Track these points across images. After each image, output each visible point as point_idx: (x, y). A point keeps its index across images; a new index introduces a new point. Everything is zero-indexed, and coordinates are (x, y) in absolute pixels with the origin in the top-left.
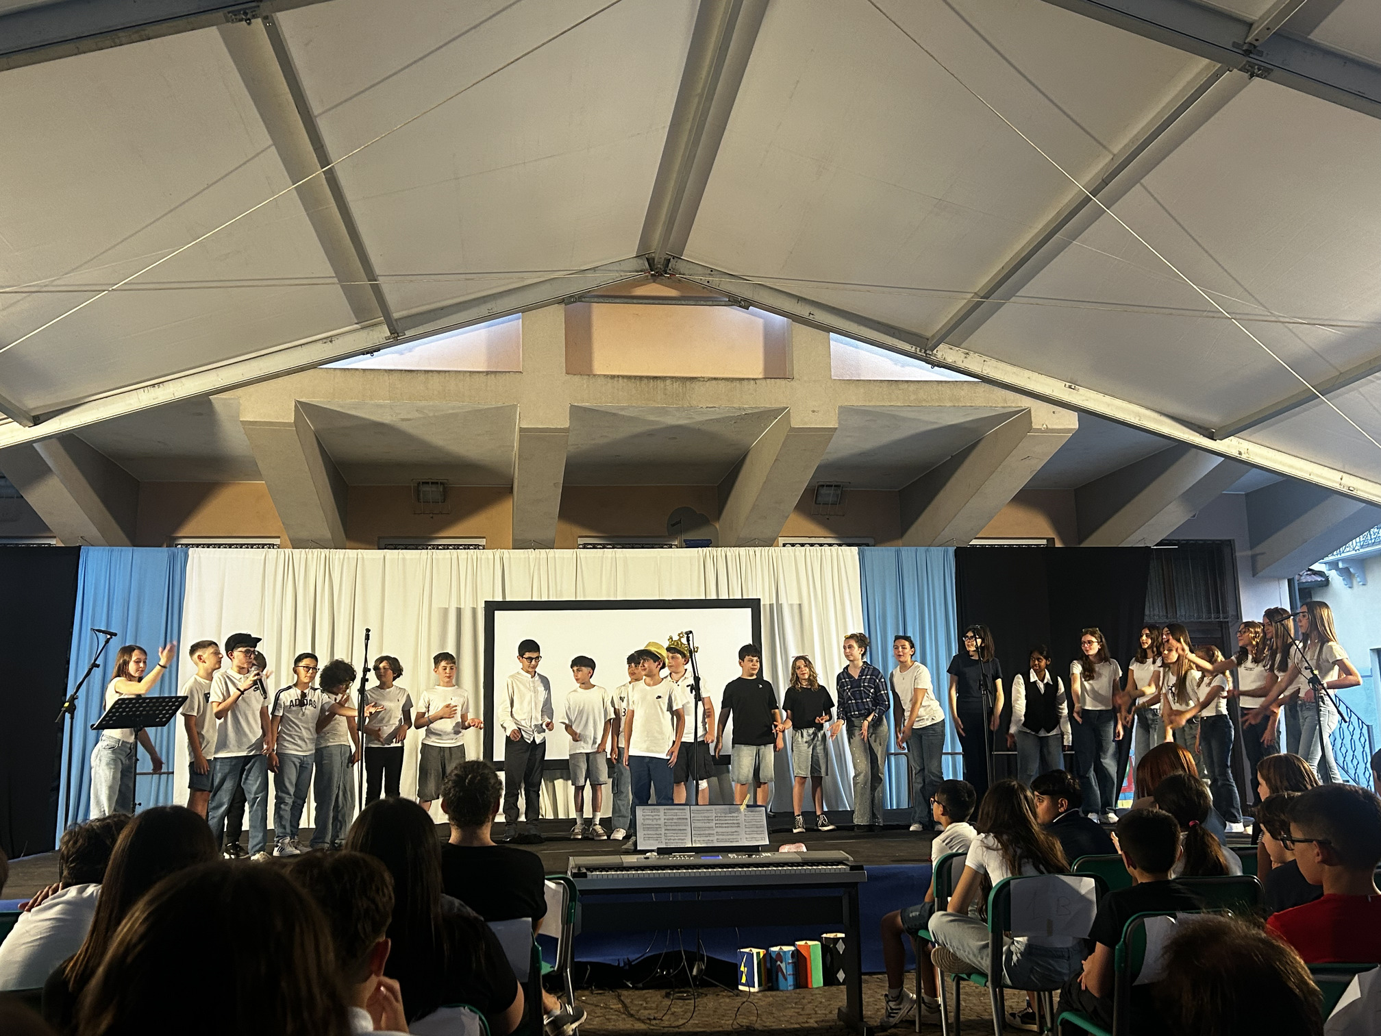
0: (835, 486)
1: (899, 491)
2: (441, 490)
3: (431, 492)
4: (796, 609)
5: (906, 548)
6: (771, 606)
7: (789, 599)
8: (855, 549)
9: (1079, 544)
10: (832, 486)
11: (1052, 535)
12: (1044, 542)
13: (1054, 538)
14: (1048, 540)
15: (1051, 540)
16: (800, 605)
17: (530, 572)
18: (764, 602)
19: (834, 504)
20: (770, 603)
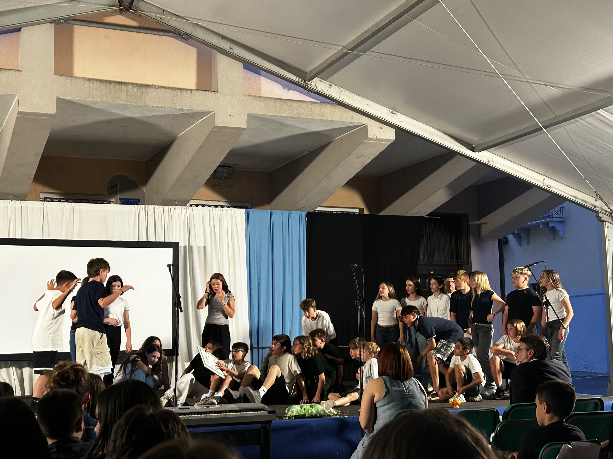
0: (228, 166)
1: (269, 172)
4: (202, 250)
5: (276, 211)
6: (185, 247)
7: (197, 243)
8: (243, 211)
9: (379, 212)
10: (225, 166)
11: (362, 205)
12: (357, 210)
13: (363, 209)
14: (360, 209)
15: (361, 210)
16: (205, 247)
17: (8, 217)
18: (181, 245)
19: (226, 179)
20: (185, 245)
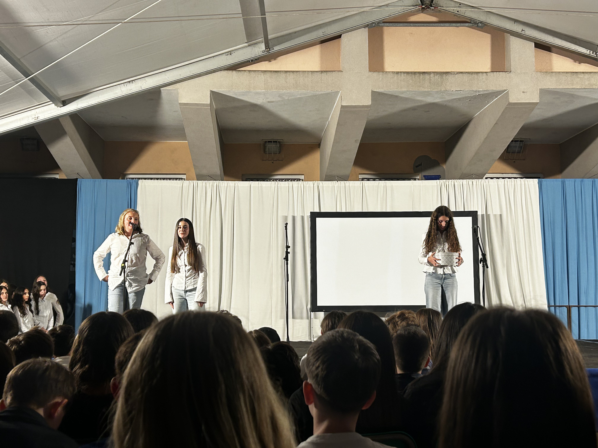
0: (520, 141)
1: (560, 144)
2: (278, 146)
3: (272, 147)
4: (498, 218)
5: (568, 179)
6: (483, 215)
7: (494, 211)
8: (536, 180)
10: (518, 141)
16: (501, 215)
17: (335, 195)
18: (479, 213)
19: (519, 152)
20: (483, 214)
